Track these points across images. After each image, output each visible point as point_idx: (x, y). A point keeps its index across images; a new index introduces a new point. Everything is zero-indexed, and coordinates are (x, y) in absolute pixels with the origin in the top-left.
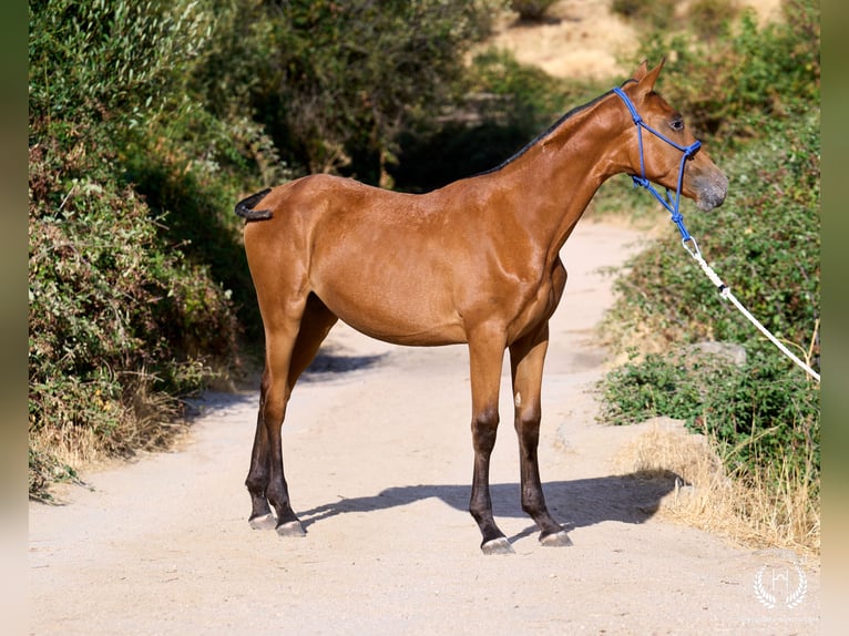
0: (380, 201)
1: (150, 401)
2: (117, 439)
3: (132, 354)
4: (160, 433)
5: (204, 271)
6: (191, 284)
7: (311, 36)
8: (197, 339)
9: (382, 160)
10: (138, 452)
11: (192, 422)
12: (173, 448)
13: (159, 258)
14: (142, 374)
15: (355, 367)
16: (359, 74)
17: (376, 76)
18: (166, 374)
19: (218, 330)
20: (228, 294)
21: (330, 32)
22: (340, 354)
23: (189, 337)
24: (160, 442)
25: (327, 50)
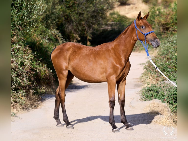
0: (85, 48)
1: (33, 97)
2: (25, 106)
3: (28, 86)
4: (35, 104)
5: (45, 66)
6: (42, 69)
7: (70, 9)
8: (44, 82)
9: (88, 39)
10: (30, 109)
11: (43, 102)
12: (38, 108)
13: (35, 63)
14: (31, 90)
15: (82, 88)
16: (82, 18)
17: (86, 19)
18: (37, 90)
19: (49, 80)
20: (51, 71)
21: (75, 8)
22: (78, 85)
23: (42, 81)
24: (35, 106)
25: (74, 12)
